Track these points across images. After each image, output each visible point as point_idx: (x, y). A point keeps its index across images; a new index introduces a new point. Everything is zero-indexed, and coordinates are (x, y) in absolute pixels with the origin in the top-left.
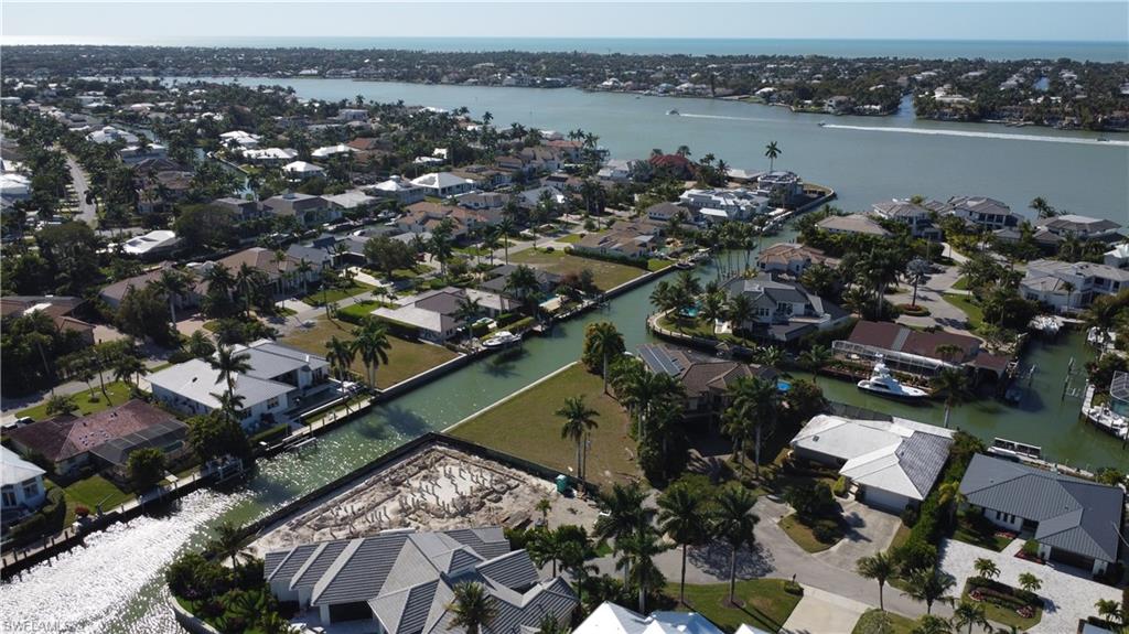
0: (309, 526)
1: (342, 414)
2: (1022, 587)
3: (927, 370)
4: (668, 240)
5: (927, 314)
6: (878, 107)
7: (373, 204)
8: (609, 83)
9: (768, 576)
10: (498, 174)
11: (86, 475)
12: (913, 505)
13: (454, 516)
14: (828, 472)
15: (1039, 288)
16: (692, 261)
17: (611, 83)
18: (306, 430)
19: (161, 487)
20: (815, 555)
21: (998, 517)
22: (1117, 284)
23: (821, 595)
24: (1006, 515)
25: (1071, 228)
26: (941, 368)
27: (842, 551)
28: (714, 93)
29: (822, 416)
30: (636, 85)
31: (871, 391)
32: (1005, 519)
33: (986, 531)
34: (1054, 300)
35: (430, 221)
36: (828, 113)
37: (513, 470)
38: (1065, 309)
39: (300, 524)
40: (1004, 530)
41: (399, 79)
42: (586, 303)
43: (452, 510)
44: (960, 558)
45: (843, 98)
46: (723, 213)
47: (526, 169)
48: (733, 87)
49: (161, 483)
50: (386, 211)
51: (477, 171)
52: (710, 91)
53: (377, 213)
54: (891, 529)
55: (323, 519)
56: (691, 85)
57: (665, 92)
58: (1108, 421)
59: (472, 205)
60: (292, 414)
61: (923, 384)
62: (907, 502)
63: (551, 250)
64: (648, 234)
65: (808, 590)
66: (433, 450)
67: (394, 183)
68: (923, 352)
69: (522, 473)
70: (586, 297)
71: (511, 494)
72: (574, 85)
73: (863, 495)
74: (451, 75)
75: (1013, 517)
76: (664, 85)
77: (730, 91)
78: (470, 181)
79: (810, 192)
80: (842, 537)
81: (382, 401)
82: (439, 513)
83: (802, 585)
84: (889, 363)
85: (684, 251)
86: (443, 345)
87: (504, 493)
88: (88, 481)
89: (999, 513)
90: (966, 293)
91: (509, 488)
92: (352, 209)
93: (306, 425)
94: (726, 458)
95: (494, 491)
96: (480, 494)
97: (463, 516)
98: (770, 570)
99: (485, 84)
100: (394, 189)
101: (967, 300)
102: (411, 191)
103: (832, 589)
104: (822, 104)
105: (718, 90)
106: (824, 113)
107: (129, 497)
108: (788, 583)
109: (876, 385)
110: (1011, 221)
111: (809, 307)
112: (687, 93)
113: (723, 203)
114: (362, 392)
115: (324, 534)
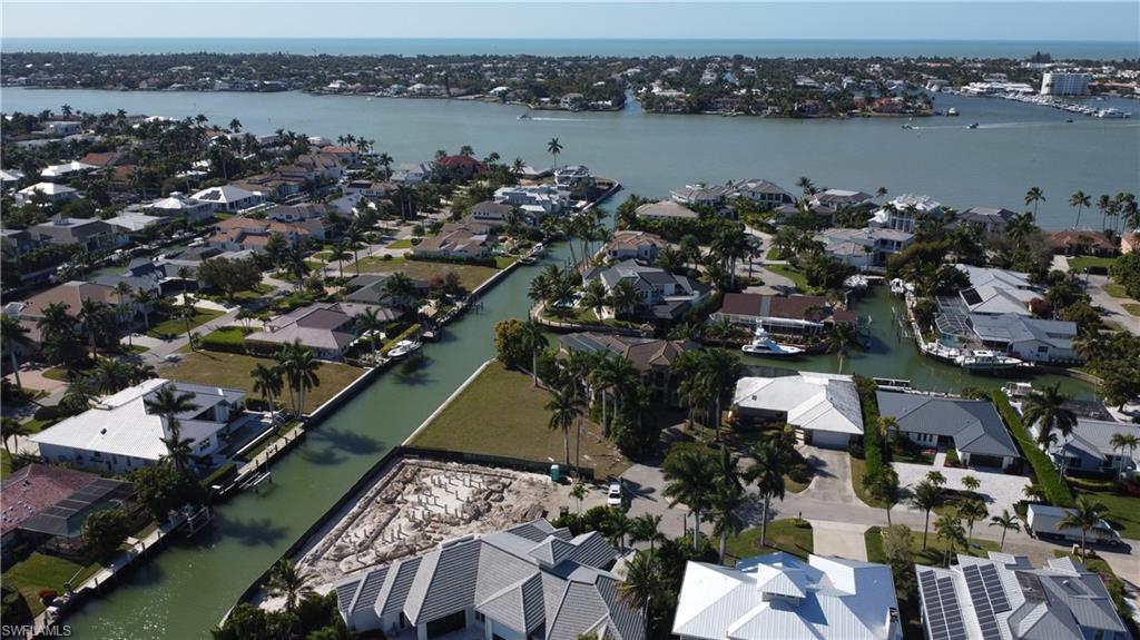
0: (327, 559)
1: (281, 444)
2: (966, 489)
3: (796, 330)
4: (500, 238)
5: (762, 284)
6: (609, 103)
7: (161, 225)
8: (336, 85)
9: (776, 518)
10: (284, 184)
11: (24, 556)
12: (854, 439)
13: (469, 521)
14: (772, 425)
15: (842, 252)
16: (532, 256)
17: (337, 86)
18: (252, 466)
19: (123, 552)
20: (801, 494)
21: (919, 439)
22: (899, 243)
23: (824, 524)
24: (926, 435)
25: (838, 200)
26: (807, 326)
27: (818, 486)
28: (449, 93)
29: (746, 379)
30: (365, 87)
31: (755, 353)
32: (925, 439)
33: (916, 451)
34: (855, 262)
35: (248, 237)
36: (566, 110)
37: (498, 469)
38: (864, 268)
39: (316, 558)
40: (927, 448)
41: (85, 85)
42: (459, 304)
43: (466, 516)
44: (910, 475)
45: (577, 95)
46: (540, 209)
47: (312, 178)
48: (466, 87)
49: (121, 547)
50: (181, 231)
51: (261, 183)
52: (444, 91)
53: (169, 234)
54: (845, 463)
55: (340, 549)
56: (423, 86)
57: (397, 93)
58: (944, 353)
59: (284, 217)
60: (228, 452)
61: (795, 342)
62: (849, 438)
63: (388, 258)
64: (481, 234)
65: (813, 523)
66: (404, 464)
67: (177, 200)
68: (787, 315)
69: (507, 471)
70: (458, 300)
71: (510, 491)
72: (296, 88)
73: (811, 437)
74: (151, 80)
75: (931, 435)
76: (395, 86)
77: (463, 91)
78: (258, 193)
79: (600, 184)
80: (812, 476)
81: (312, 425)
82: (453, 521)
83: (809, 521)
84: (765, 327)
85: (520, 247)
86: (344, 362)
87: (502, 491)
88: (27, 561)
89: (920, 435)
90: (784, 262)
91: (505, 486)
92: (140, 231)
93: (247, 461)
94: (681, 427)
95: (492, 492)
96: (482, 496)
97: (477, 520)
98: (775, 514)
99: (194, 89)
100: (179, 207)
101: (786, 269)
102: (199, 208)
103: (830, 519)
104: (558, 102)
105: (452, 90)
106: (562, 109)
107: (91, 569)
108: (796, 520)
109: (759, 348)
110: (787, 199)
111: (678, 286)
112: (421, 94)
113: (538, 198)
114: (288, 420)
115: (350, 562)
